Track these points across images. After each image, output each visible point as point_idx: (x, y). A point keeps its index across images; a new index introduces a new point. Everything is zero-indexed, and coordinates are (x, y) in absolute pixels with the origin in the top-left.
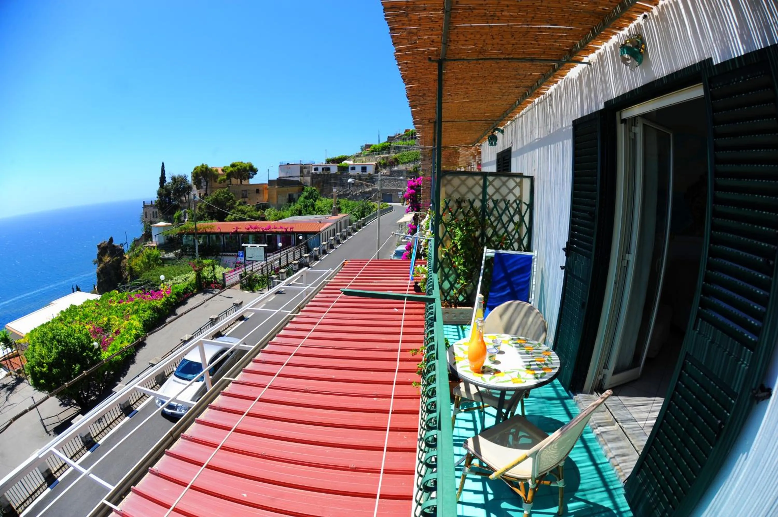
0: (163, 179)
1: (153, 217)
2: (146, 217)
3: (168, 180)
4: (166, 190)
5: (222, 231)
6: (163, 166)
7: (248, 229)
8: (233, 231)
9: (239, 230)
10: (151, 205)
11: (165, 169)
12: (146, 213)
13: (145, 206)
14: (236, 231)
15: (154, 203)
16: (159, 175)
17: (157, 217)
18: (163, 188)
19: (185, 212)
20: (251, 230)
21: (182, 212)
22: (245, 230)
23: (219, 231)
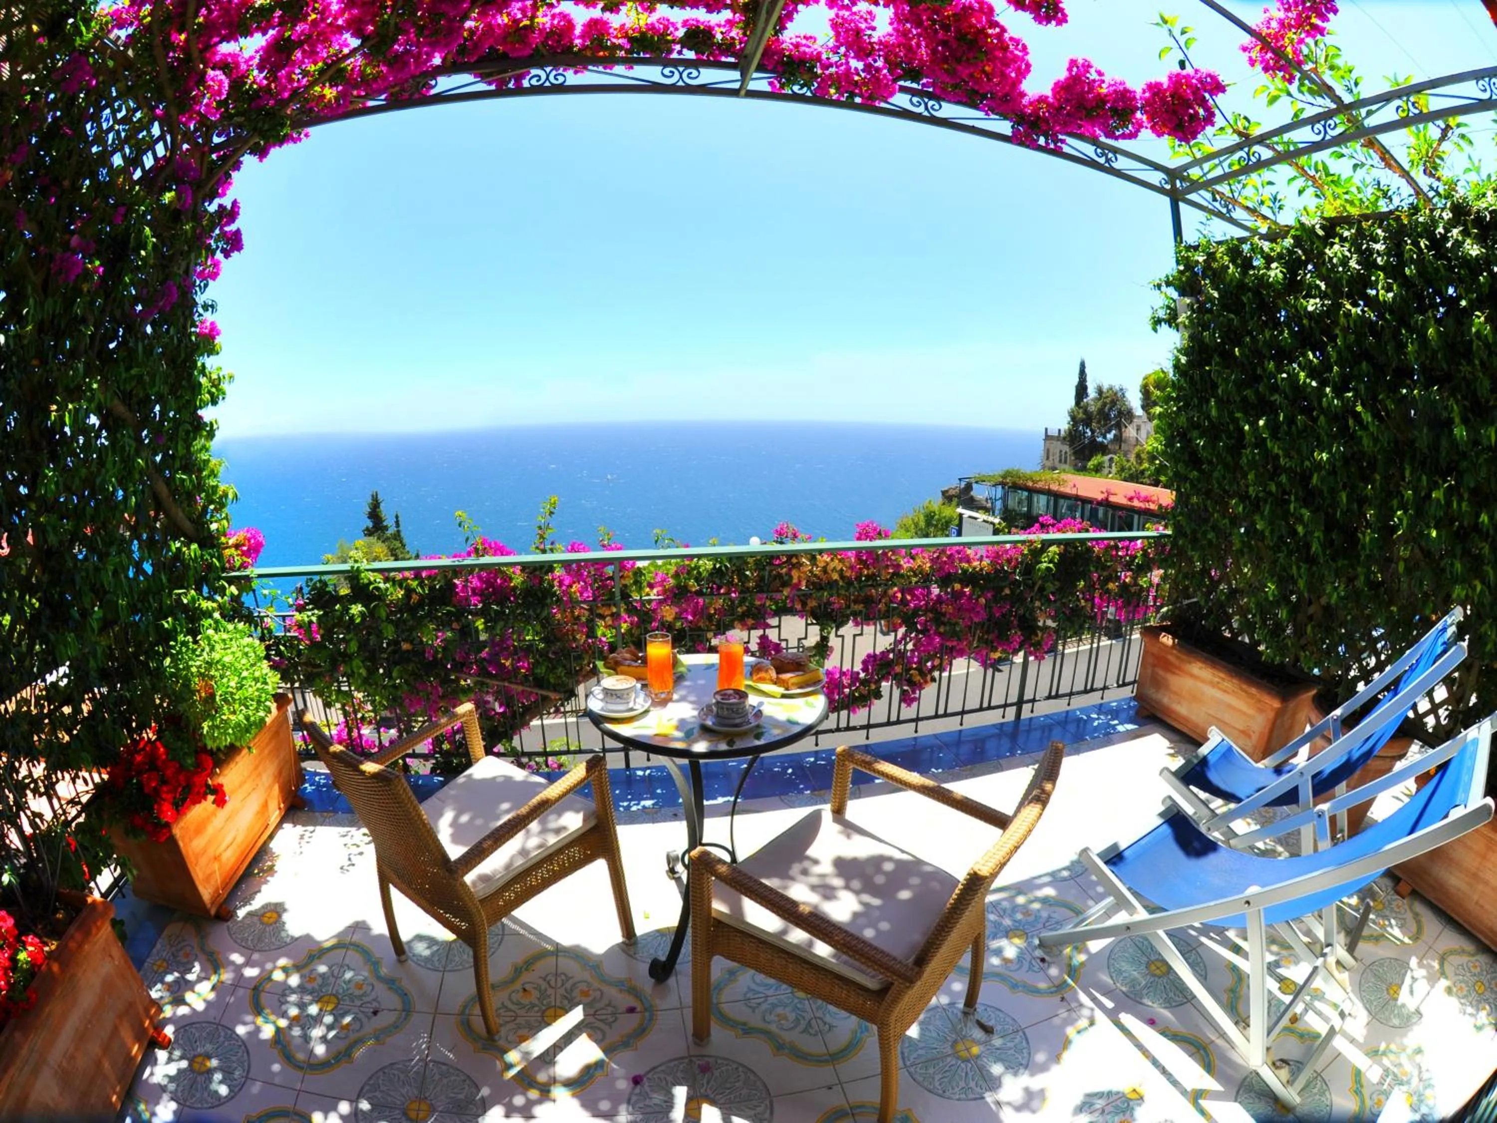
0: (1081, 390)
1: (1060, 461)
2: (1048, 458)
3: (1092, 393)
4: (1086, 412)
5: (1080, 493)
6: (1083, 366)
7: (1131, 499)
8: (1100, 497)
9: (1112, 499)
10: (1057, 438)
11: (1087, 370)
12: (1048, 451)
13: (1048, 437)
14: (1107, 499)
15: (1062, 433)
16: (1076, 380)
17: (1065, 462)
18: (1080, 408)
19: (1111, 460)
20: (1136, 503)
21: (1106, 458)
22: (1124, 501)
23: (1074, 492)
